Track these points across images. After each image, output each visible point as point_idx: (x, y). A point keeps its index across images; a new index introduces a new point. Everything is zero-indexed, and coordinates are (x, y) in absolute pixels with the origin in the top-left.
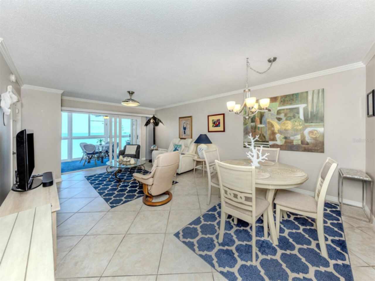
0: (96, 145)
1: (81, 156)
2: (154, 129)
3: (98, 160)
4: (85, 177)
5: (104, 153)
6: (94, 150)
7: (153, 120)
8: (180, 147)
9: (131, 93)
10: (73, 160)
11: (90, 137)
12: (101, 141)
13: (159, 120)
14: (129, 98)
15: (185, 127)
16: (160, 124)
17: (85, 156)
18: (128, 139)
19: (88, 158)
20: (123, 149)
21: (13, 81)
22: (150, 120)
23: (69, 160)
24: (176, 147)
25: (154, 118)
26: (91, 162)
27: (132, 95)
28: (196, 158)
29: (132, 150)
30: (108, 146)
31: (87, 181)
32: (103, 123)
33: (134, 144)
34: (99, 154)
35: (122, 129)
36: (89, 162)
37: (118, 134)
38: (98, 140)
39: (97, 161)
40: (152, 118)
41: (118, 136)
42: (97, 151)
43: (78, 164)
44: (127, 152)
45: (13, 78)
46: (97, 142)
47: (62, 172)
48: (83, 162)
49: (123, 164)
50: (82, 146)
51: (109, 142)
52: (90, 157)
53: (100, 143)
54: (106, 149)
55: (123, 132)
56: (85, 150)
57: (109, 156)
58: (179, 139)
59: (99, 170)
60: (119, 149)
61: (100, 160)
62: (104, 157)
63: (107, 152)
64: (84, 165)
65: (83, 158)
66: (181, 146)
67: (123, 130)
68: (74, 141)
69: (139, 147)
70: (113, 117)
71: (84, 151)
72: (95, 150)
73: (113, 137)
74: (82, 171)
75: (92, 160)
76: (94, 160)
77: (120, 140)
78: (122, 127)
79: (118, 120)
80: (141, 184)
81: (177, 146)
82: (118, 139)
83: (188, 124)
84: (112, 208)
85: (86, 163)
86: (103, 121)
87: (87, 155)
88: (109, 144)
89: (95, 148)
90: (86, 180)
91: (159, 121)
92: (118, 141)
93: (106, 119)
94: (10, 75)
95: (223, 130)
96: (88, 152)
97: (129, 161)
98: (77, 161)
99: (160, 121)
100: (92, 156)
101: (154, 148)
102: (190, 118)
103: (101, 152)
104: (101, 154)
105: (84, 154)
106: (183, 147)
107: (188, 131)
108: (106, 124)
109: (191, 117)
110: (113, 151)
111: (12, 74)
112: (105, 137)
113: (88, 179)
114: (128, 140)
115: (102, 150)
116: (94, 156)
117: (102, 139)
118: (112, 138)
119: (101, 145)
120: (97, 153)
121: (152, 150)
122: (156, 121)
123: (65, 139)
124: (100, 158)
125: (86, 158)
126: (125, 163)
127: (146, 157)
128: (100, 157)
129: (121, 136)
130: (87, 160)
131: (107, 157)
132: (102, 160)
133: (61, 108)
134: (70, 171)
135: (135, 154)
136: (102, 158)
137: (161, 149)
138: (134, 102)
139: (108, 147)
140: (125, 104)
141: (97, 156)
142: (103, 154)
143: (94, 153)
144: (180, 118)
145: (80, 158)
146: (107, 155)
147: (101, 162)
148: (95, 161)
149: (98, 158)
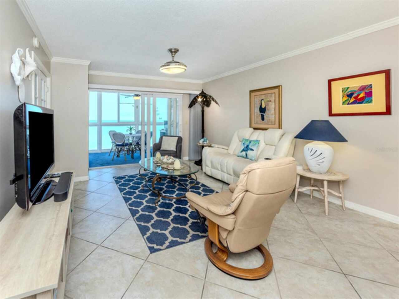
0: (126, 135)
1: (110, 148)
2: (203, 111)
3: (128, 154)
4: (114, 177)
5: (135, 146)
6: (123, 141)
7: (201, 98)
8: (257, 145)
9: (174, 52)
10: (103, 151)
11: (119, 124)
12: (131, 129)
13: (210, 96)
14: (171, 60)
15: (263, 106)
16: (213, 103)
17: (114, 148)
18: (163, 127)
19: (117, 150)
20: (157, 141)
21: (36, 47)
22: (197, 98)
23: (99, 152)
24: (247, 143)
25: (203, 94)
26: (120, 156)
27: (175, 55)
28: (300, 170)
29: (170, 144)
30: (138, 136)
31: (116, 184)
32: (133, 106)
33: (172, 135)
34: (129, 146)
35: (157, 112)
36: (118, 156)
37: (151, 120)
38: (128, 127)
39: (126, 155)
40: (200, 94)
41: (152, 123)
42: (127, 142)
43: (107, 157)
44: (164, 147)
45: (35, 42)
46: (127, 131)
47: (90, 166)
48: (112, 154)
49: (163, 168)
50: (111, 135)
51: (141, 131)
52: (119, 149)
53: (130, 132)
54: (137, 139)
55: (157, 117)
56: (114, 139)
57: (140, 150)
58: (252, 129)
59: (130, 170)
60: (153, 142)
61: (130, 154)
62: (134, 151)
63: (138, 144)
64: (113, 160)
65: (112, 150)
66: (258, 142)
67: (158, 114)
68: (104, 128)
69: (180, 140)
70: (146, 95)
71: (113, 141)
72: (125, 141)
73: (146, 125)
74: (111, 167)
75: (121, 153)
76: (123, 154)
77: (155, 129)
78: (157, 109)
79: (152, 99)
80: (203, 218)
81: (250, 142)
82: (151, 127)
83: (270, 101)
84: (151, 252)
85: (115, 157)
86: (133, 104)
87: (116, 146)
88: (141, 133)
89: (125, 138)
90: (115, 182)
91: (211, 100)
92: (151, 130)
93: (137, 100)
94: (33, 37)
95: (384, 110)
96: (117, 143)
97: (172, 163)
98: (106, 153)
99: (213, 99)
100: (121, 148)
101: (205, 143)
102: (276, 91)
103: (131, 144)
104: (131, 146)
105: (113, 144)
106: (262, 144)
107: (270, 115)
108: (137, 107)
109: (278, 87)
110: (146, 144)
111: (36, 37)
112: (135, 125)
113: (117, 182)
114: (163, 130)
115: (133, 141)
116: (123, 148)
117: (132, 127)
118: (144, 125)
119: (131, 134)
120: (127, 145)
121: (203, 147)
122: (206, 99)
123: (94, 125)
124: (130, 152)
125: (115, 150)
126: (165, 166)
127: (189, 156)
128: (130, 150)
129: (155, 124)
130: (116, 154)
131: (138, 150)
132: (132, 155)
133: (88, 86)
134: (99, 166)
135: (175, 150)
136: (133, 151)
137: (216, 146)
138: (179, 65)
139: (140, 138)
140: (164, 70)
141: (127, 148)
142: (133, 146)
143: (123, 145)
144: (251, 91)
145: (109, 149)
146: (138, 149)
147: (132, 158)
148: (125, 155)
149: (128, 151)
